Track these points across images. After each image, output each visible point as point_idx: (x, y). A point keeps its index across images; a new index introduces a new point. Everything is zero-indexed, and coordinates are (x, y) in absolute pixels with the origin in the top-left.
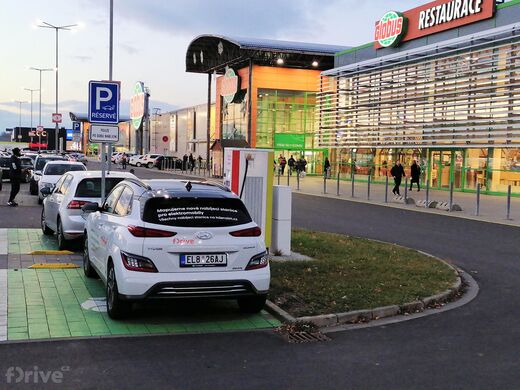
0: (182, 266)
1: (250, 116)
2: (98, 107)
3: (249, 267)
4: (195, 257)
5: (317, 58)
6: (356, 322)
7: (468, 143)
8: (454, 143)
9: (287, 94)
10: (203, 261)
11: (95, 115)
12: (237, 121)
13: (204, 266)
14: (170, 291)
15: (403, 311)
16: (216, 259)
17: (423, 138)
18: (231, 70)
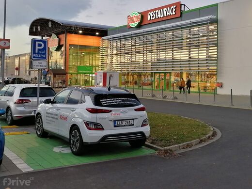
0: (115, 126)
1: (65, 57)
2: (37, 52)
3: (143, 125)
4: (120, 121)
5: (98, 31)
6: (187, 148)
7: (173, 70)
8: (165, 70)
9: (83, 47)
10: (124, 124)
11: (35, 55)
12: (58, 60)
13: (124, 126)
14: (110, 139)
15: (201, 141)
16: (129, 122)
17: (152, 68)
18: (55, 35)
